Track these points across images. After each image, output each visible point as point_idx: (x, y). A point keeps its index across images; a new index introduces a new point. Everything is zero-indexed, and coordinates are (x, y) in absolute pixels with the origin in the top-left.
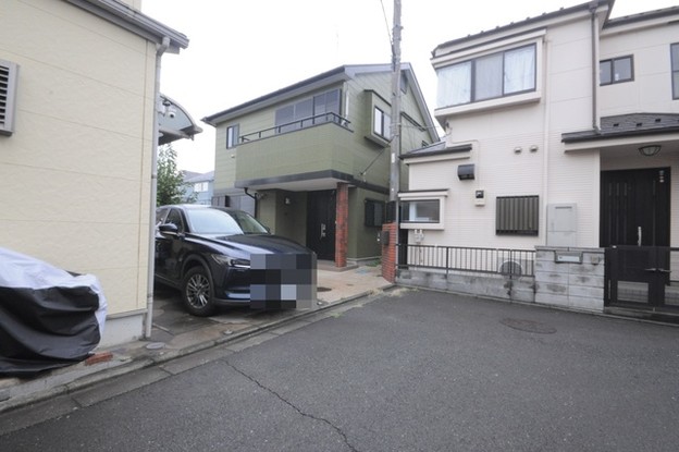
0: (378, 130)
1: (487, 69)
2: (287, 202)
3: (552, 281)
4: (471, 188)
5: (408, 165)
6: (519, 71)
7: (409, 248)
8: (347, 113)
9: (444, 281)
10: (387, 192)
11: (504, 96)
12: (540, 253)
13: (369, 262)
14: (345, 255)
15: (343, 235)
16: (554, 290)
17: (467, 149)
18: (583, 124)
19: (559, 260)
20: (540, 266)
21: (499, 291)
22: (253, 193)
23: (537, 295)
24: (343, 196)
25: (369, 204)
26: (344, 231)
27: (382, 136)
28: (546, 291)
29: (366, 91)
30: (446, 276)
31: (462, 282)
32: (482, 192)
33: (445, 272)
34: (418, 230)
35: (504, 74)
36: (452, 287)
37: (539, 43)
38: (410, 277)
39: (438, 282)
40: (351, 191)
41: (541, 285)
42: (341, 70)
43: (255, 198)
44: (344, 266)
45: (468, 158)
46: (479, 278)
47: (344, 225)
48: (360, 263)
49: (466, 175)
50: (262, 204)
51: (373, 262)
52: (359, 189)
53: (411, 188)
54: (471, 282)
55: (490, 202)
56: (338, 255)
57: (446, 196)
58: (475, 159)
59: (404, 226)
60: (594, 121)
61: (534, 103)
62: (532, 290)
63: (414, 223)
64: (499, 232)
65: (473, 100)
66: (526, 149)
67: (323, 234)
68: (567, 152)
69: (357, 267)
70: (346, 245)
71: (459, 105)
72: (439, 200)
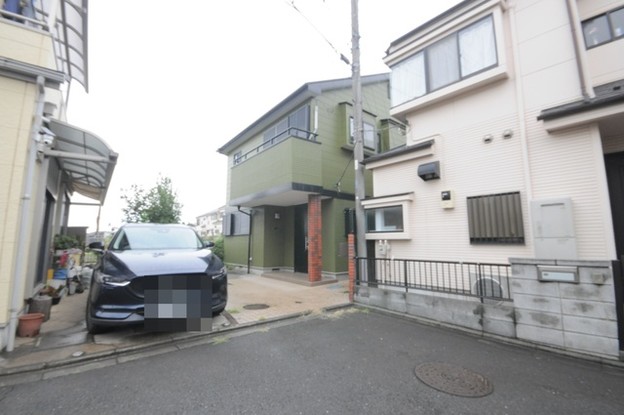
1: (442, 55)
2: (277, 216)
3: (537, 308)
4: (435, 190)
5: (372, 170)
6: (477, 50)
8: (316, 127)
9: (403, 301)
11: (462, 79)
12: (517, 268)
14: (318, 270)
15: (316, 248)
16: (542, 322)
17: (427, 145)
18: (570, 95)
19: (544, 277)
20: (518, 285)
21: (467, 317)
22: (248, 211)
23: (518, 326)
24: (315, 209)
26: (316, 243)
28: (532, 322)
30: (404, 296)
31: (423, 304)
32: (448, 192)
33: (404, 290)
34: (383, 241)
35: (459, 56)
36: (412, 310)
37: (497, 12)
38: (367, 295)
39: (396, 302)
40: (326, 204)
41: (522, 312)
42: (305, 88)
43: (251, 216)
45: (431, 155)
46: (442, 299)
47: (316, 237)
49: (430, 175)
50: (256, 220)
52: (335, 200)
53: (375, 196)
54: (433, 304)
55: (460, 202)
56: (311, 269)
57: (411, 201)
58: (440, 154)
59: (371, 236)
60: (583, 87)
61: (501, 81)
62: (511, 320)
63: (382, 234)
64: (475, 240)
65: (429, 91)
66: (497, 135)
68: (550, 132)
69: (336, 281)
70: (320, 257)
71: (416, 98)
72: (402, 206)
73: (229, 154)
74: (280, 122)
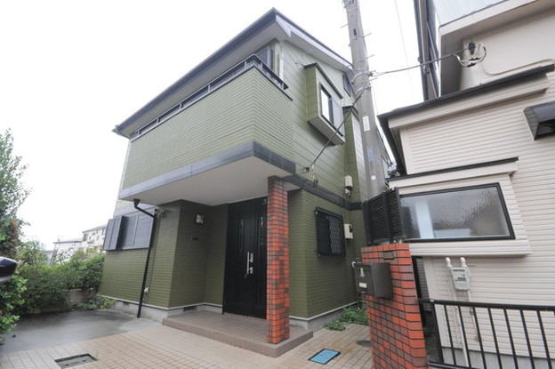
0: (326, 114)
2: (199, 220)
7: (439, 309)
13: (329, 320)
14: (285, 313)
15: (281, 271)
25: (322, 217)
26: (282, 263)
27: (331, 123)
29: (305, 67)
34: (455, 259)
40: (292, 195)
43: (155, 217)
44: (282, 337)
45: (543, 92)
47: (280, 252)
48: (315, 324)
50: (163, 224)
51: (335, 318)
52: (304, 192)
53: (412, 169)
56: (271, 312)
59: (416, 249)
63: (433, 241)
67: (250, 270)
69: (310, 335)
70: (286, 291)
72: (497, 185)
73: (130, 136)
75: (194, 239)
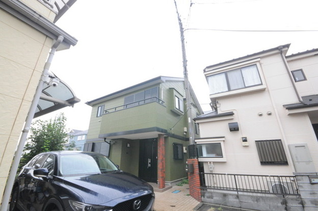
0: (177, 107)
1: (234, 77)
2: (128, 145)
3: (312, 197)
4: (238, 136)
6: (251, 77)
8: (162, 98)
9: (237, 200)
10: (188, 139)
11: (246, 87)
12: (299, 178)
13: (178, 183)
14: (164, 180)
15: (162, 166)
16: (316, 205)
17: (231, 114)
18: (294, 100)
19: (313, 182)
20: (302, 187)
21: (278, 206)
22: (108, 141)
23: (305, 208)
24: (161, 142)
25: (176, 146)
26: (163, 163)
27: (179, 109)
28: (311, 205)
29: (170, 88)
30: (238, 197)
31: (250, 201)
32: (246, 138)
33: (236, 193)
34: (210, 162)
35: (243, 78)
36: (244, 205)
37: (258, 64)
38: (211, 197)
39: (232, 201)
41: (306, 201)
42: (159, 78)
43: (110, 144)
45: (232, 119)
46: (262, 197)
47: (162, 160)
48: (173, 184)
49: (234, 129)
50: (114, 147)
52: (169, 138)
53: (201, 137)
54: (257, 201)
55: (251, 142)
56: (159, 180)
57: (224, 141)
58: (236, 119)
59: (201, 160)
60: (299, 98)
61: (263, 91)
62: (301, 205)
63: (206, 158)
64: (263, 163)
65: (229, 90)
66: (265, 114)
67: (149, 165)
68: (290, 115)
69: (171, 187)
70: (164, 172)
71: (222, 92)
72: (220, 143)
73: (93, 106)
74: (137, 93)
75: (127, 153)
